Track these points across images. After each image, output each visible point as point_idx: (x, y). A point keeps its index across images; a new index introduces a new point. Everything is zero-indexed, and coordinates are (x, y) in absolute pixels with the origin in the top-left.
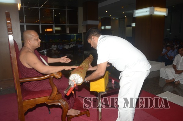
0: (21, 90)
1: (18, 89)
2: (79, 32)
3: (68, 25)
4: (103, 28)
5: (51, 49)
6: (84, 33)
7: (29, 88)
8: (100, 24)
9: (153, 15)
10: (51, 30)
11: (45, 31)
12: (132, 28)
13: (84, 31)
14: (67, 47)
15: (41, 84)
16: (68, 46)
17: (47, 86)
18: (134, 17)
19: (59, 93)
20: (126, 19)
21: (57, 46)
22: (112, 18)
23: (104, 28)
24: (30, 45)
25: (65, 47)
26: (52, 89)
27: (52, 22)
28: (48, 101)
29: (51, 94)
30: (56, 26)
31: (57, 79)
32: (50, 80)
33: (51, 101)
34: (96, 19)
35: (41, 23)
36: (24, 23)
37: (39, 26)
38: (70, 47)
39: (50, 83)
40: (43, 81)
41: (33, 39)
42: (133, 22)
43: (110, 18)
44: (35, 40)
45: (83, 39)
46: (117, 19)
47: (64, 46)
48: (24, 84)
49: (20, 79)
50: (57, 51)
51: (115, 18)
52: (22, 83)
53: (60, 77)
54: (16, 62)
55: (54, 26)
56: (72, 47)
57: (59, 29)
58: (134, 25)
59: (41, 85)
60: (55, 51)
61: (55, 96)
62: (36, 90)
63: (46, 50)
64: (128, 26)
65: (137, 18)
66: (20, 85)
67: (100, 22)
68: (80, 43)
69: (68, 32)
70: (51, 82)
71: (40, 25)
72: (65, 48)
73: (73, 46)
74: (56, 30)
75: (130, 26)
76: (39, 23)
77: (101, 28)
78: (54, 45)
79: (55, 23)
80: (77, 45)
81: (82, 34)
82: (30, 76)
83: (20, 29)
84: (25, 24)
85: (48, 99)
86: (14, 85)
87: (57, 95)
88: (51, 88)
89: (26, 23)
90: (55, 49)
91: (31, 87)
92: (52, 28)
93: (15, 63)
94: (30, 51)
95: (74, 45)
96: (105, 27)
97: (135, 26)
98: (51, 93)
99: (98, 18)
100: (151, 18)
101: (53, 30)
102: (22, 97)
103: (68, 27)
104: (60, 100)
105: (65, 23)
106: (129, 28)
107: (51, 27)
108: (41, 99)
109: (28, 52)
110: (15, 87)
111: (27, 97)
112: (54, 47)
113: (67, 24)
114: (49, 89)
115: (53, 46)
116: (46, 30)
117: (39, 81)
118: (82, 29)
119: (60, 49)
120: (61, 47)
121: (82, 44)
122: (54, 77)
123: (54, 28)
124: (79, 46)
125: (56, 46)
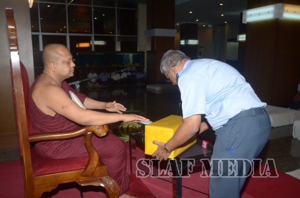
0: (31, 155)
1: (26, 155)
2: (138, 50)
3: (118, 37)
4: (183, 42)
5: (88, 81)
6: (147, 51)
7: (46, 154)
8: (178, 36)
9: (281, 18)
10: (86, 45)
11: (77, 46)
12: (238, 43)
13: (149, 49)
14: (116, 77)
15: (68, 145)
16: (118, 75)
17: (78, 149)
18: (243, 22)
19: (101, 163)
20: (227, 27)
21: (98, 75)
22: (199, 24)
23: (185, 42)
24: (54, 71)
25: (112, 77)
26: (90, 155)
27: (90, 31)
28: (82, 179)
29: (87, 166)
30: (97, 39)
31: (99, 137)
32: (86, 138)
33: (86, 179)
34: (171, 26)
35: (69, 32)
36: (39, 32)
37: (65, 37)
38: (122, 77)
39: (85, 145)
40: (73, 140)
41: (60, 62)
42: (241, 33)
43: (197, 25)
44: (63, 62)
45: (146, 63)
46: (210, 26)
47: (110, 75)
48: (37, 145)
49: (30, 135)
50: (97, 84)
51: (206, 26)
52: (33, 144)
53: (105, 134)
54: (22, 103)
55: (93, 38)
56: (125, 78)
57: (101, 43)
58: (242, 38)
59: (68, 148)
60: (95, 83)
61: (94, 170)
62: (58, 157)
63: (78, 82)
64: (230, 40)
65: (248, 24)
66: (29, 146)
67: (177, 32)
68: (140, 70)
69: (118, 49)
70: (88, 143)
71: (68, 35)
72: (113, 79)
73: (128, 76)
74: (96, 46)
75: (235, 40)
76: (66, 33)
77: (180, 43)
78: (93, 73)
79: (94, 33)
80: (134, 74)
81: (143, 53)
82: (50, 131)
83: (31, 41)
84: (40, 34)
85: (81, 175)
86: (19, 145)
87: (98, 168)
88: (87, 155)
89: (42, 32)
90: (93, 80)
91: (49, 151)
92: (89, 42)
93: (22, 106)
94: (53, 83)
95: (129, 74)
96: (188, 42)
97: (244, 39)
98: (86, 163)
99: (175, 25)
100: (276, 26)
101: (91, 46)
102: (32, 169)
103: (118, 41)
104: (104, 178)
105: (114, 33)
106: (232, 44)
107: (87, 40)
108: (68, 175)
109: (50, 84)
110: (19, 148)
111: (41, 170)
112: (92, 76)
113: (117, 35)
114: (83, 156)
115: (90, 75)
116: (79, 45)
117: (65, 141)
118: (144, 45)
119: (103, 80)
120: (104, 78)
121: (143, 73)
122: (94, 133)
123: (93, 43)
124: (139, 76)
125: (95, 75)
